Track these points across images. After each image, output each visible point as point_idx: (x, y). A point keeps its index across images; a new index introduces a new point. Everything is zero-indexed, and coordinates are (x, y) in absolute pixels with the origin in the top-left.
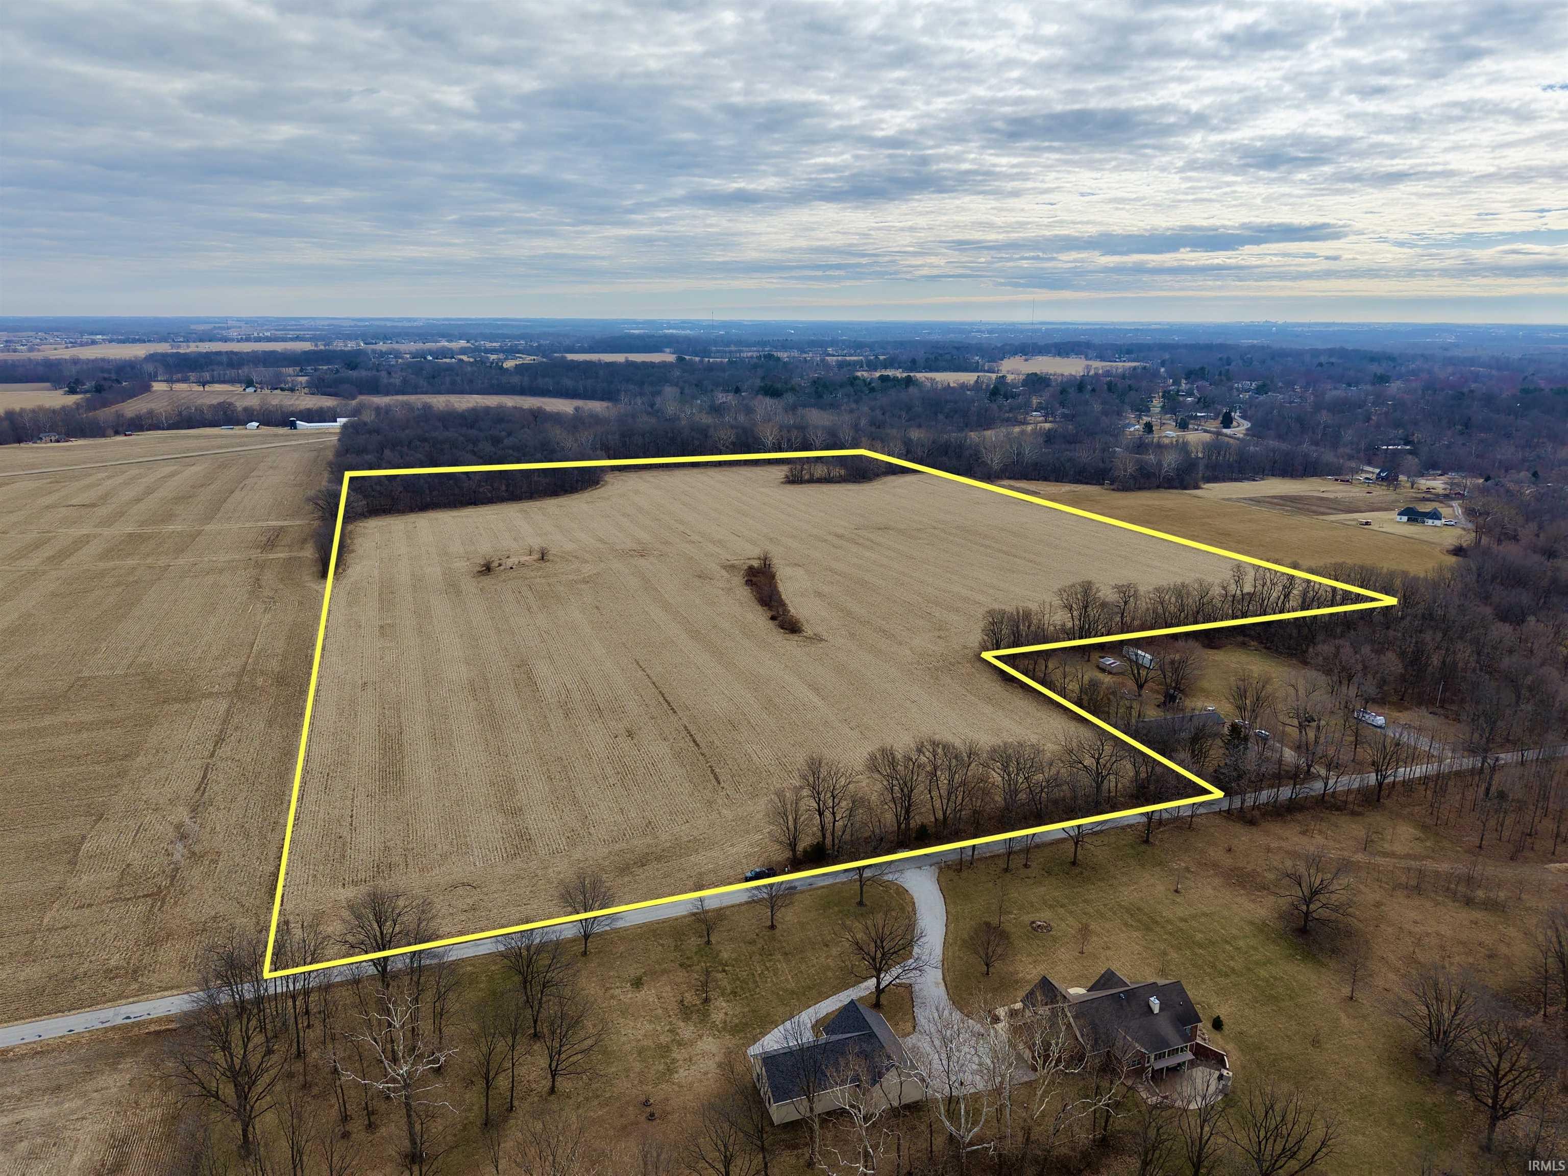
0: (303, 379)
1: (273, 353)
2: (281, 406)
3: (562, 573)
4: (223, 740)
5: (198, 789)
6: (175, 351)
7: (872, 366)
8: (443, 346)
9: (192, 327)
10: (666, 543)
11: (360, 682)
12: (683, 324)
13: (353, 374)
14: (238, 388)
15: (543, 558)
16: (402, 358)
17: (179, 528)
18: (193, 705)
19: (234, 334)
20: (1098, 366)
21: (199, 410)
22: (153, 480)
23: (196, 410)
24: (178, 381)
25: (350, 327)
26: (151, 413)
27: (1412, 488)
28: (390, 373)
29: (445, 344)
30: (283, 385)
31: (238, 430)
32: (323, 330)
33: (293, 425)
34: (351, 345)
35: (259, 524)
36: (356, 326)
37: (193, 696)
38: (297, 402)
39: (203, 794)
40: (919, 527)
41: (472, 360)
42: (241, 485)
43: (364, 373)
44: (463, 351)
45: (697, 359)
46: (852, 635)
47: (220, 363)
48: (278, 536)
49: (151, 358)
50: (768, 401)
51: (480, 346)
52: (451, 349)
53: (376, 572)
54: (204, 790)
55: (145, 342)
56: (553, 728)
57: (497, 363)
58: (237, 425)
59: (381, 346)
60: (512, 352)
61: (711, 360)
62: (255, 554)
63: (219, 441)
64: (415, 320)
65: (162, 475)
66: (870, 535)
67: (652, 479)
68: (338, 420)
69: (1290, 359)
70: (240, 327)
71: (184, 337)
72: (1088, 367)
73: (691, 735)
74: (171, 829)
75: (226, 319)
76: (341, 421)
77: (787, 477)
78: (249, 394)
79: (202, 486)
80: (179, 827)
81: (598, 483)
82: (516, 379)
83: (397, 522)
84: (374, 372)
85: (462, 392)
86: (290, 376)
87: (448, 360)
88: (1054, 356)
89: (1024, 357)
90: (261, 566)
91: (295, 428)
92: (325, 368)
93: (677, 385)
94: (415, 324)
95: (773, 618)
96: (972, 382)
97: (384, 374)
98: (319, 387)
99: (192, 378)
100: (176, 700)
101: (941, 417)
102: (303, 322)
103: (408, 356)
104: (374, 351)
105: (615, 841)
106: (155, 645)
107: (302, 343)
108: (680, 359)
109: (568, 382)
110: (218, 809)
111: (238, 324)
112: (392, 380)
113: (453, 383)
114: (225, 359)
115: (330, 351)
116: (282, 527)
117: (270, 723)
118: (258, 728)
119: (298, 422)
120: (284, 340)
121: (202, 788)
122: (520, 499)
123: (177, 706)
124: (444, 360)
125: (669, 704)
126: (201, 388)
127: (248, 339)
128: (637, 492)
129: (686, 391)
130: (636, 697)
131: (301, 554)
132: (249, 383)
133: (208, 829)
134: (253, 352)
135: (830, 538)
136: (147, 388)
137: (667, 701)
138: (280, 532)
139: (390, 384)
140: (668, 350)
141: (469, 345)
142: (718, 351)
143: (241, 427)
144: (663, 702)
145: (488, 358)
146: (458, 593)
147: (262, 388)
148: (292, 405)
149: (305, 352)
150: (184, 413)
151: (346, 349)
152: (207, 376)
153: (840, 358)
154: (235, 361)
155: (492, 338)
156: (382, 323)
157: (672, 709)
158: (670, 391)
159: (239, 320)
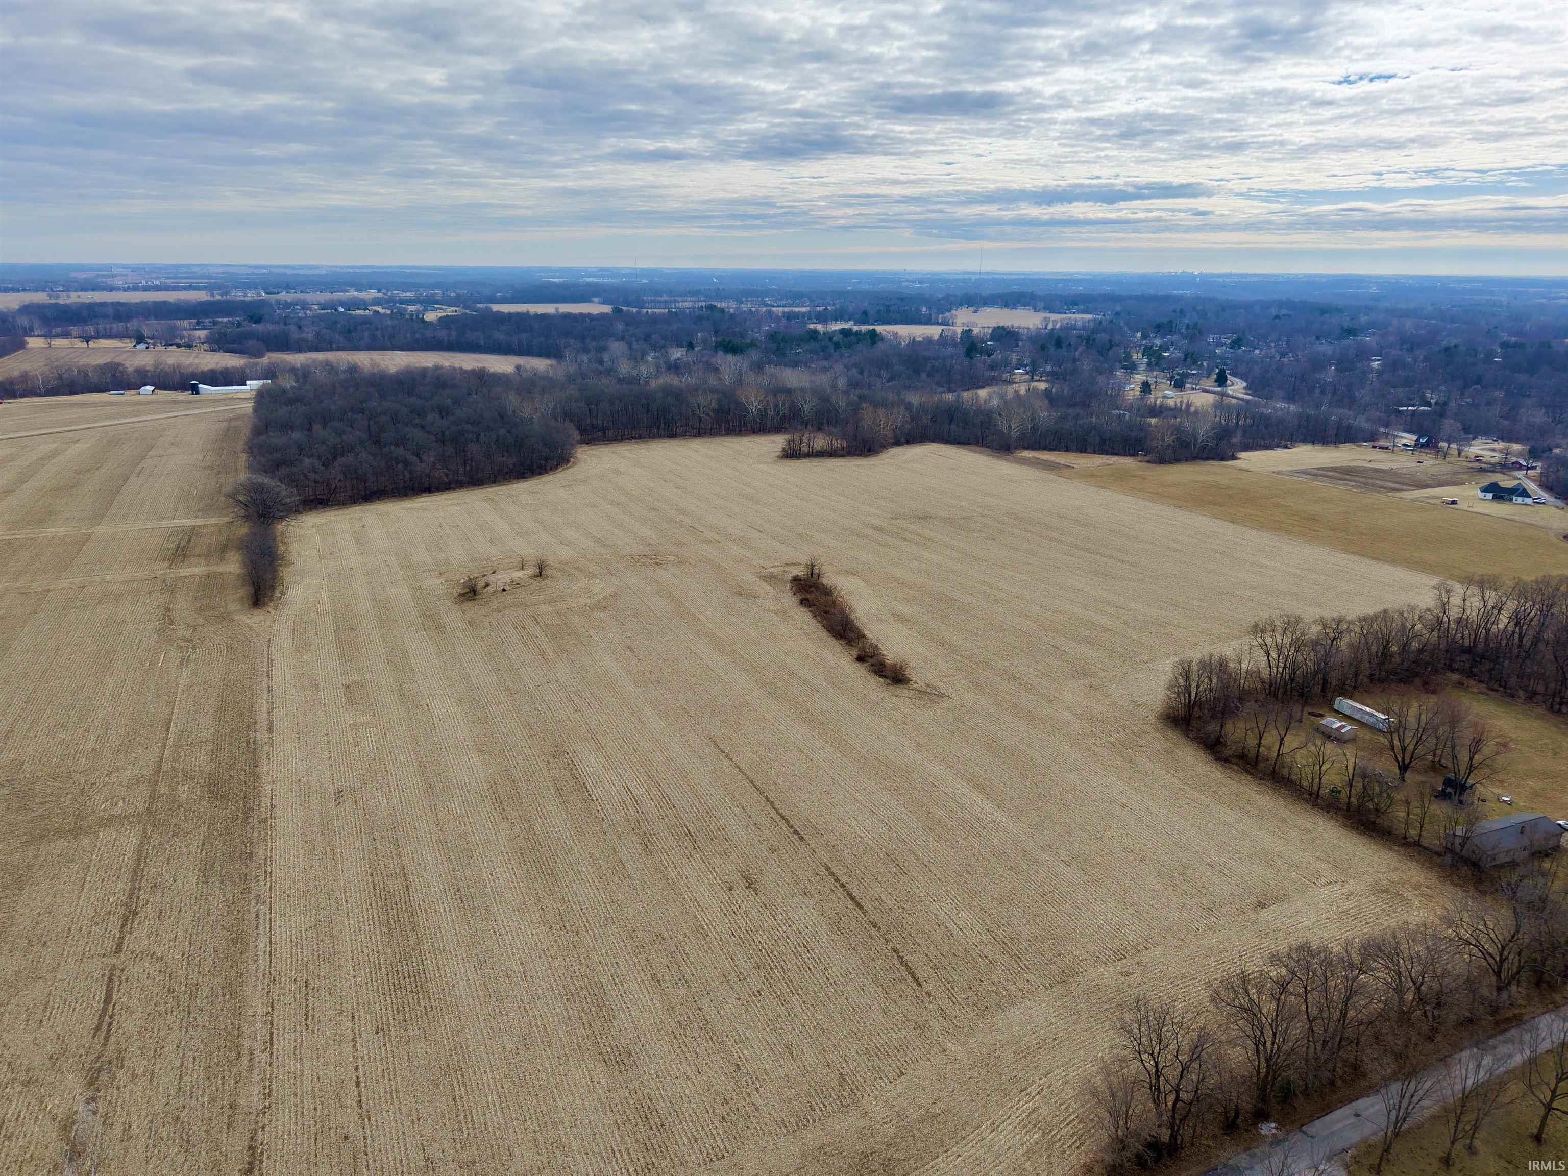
0: (202, 334)
1: (165, 303)
2: (179, 366)
3: (570, 596)
4: (136, 913)
5: (98, 1028)
6: (53, 301)
7: (822, 318)
8: (355, 297)
9: (73, 275)
10: (680, 544)
11: (331, 790)
12: (603, 272)
13: (259, 328)
14: (128, 344)
15: (540, 575)
16: (310, 309)
17: (61, 531)
18: (86, 842)
19: (119, 282)
20: (1057, 320)
21: (83, 372)
22: (27, 463)
23: (79, 371)
24: (57, 336)
25: (247, 274)
26: (25, 376)
27: (1459, 455)
28: (300, 327)
29: (353, 293)
30: (178, 341)
31: (129, 396)
32: (216, 278)
33: (195, 390)
34: (251, 296)
35: (164, 523)
36: (253, 273)
37: (85, 824)
38: (197, 361)
39: (107, 1038)
40: (966, 514)
41: (389, 312)
42: (139, 468)
43: (270, 327)
44: (376, 302)
45: (635, 310)
46: (977, 685)
47: (105, 316)
48: (189, 540)
49: (26, 309)
50: (730, 358)
51: (393, 296)
52: (363, 300)
53: (325, 595)
54: (109, 1030)
55: (18, 291)
56: (631, 871)
57: (417, 316)
58: (129, 389)
59: (284, 296)
60: (429, 303)
61: (650, 311)
62: (161, 569)
63: (108, 410)
64: (317, 267)
65: (40, 455)
66: (913, 527)
67: (627, 454)
68: (248, 382)
69: (1242, 311)
70: (126, 275)
71: (63, 286)
72: (1046, 320)
73: (842, 886)
74: (53, 1132)
75: (110, 267)
76: (253, 385)
77: (784, 450)
78: (141, 351)
79: (89, 470)
80: (67, 1124)
81: (568, 461)
82: (442, 334)
83: (339, 518)
84: (282, 326)
85: (383, 348)
86: (185, 329)
87: (361, 312)
88: (1002, 308)
89: (970, 308)
90: (171, 588)
91: (198, 393)
92: (225, 320)
93: (622, 339)
94: (318, 272)
95: (860, 659)
96: (936, 337)
97: (293, 328)
98: (220, 343)
99: (74, 333)
100: (60, 833)
101: (924, 375)
102: (194, 269)
103: (316, 307)
104: (278, 302)
105: (802, 1123)
106: (28, 730)
107: (195, 292)
108: (617, 311)
109: (500, 336)
110: (134, 1076)
111: (124, 272)
112: (304, 335)
113: (373, 338)
114: (111, 311)
115: (228, 302)
116: (194, 527)
117: (205, 874)
118: (187, 886)
119: (200, 386)
120: (175, 288)
121: (105, 1027)
122: (483, 484)
123: (61, 844)
124: (358, 312)
125: (787, 821)
126: (85, 345)
127: (136, 288)
128: (617, 472)
129: (635, 346)
130: (737, 811)
131: (222, 568)
132: (140, 339)
133: (118, 1129)
134: (142, 303)
135: (869, 532)
136: (21, 346)
137: (783, 817)
138: (192, 533)
139: (303, 340)
140: (596, 300)
141: (380, 295)
142: (652, 301)
143: (132, 392)
144: (778, 818)
145: (405, 310)
146: (440, 628)
147: (154, 344)
148: (191, 365)
149: (201, 304)
150: (65, 376)
151: (246, 299)
152: (91, 329)
153: (786, 309)
154: (122, 313)
155: (406, 287)
156: (283, 271)
157: (796, 832)
158: (617, 347)
159: (124, 267)
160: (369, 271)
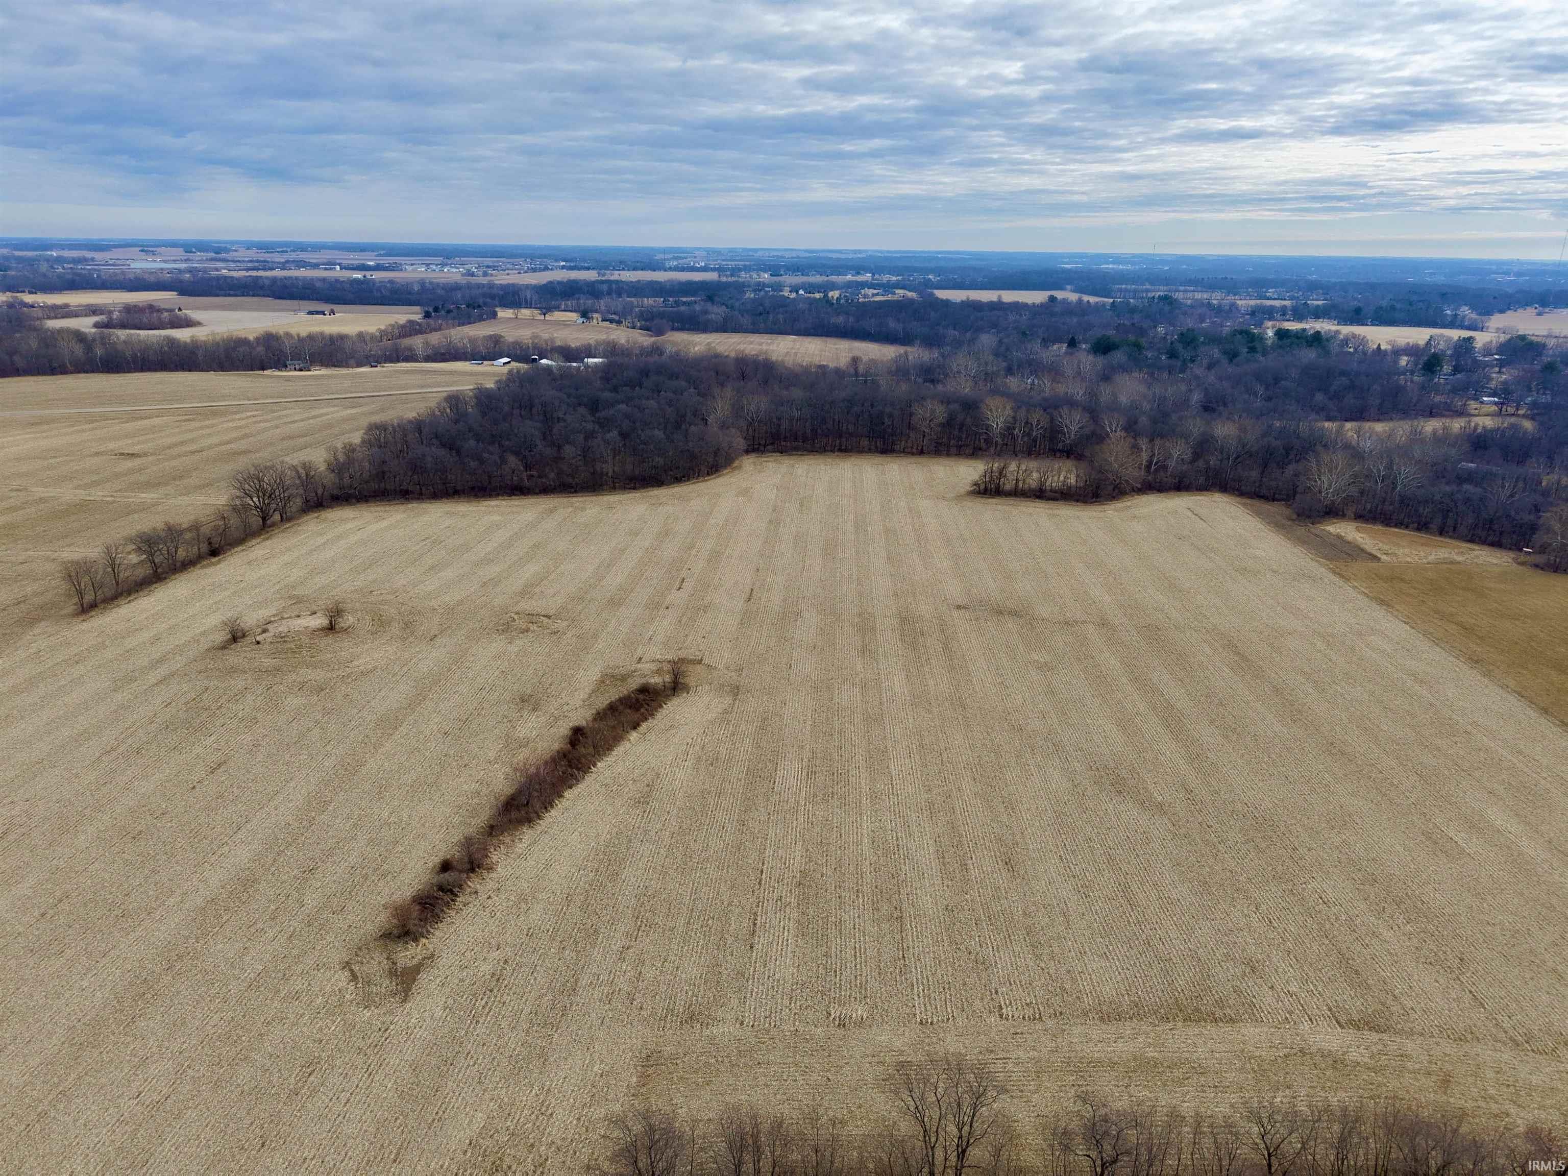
8: (830, 280)
15: (331, 627)
30: (615, 317)
31: (484, 366)
58: (487, 360)
77: (977, 484)
109: (892, 325)
112: (712, 316)
113: (775, 321)
124: (813, 295)
126: (542, 317)
139: (709, 320)
143: (489, 363)
160: (898, 255)
